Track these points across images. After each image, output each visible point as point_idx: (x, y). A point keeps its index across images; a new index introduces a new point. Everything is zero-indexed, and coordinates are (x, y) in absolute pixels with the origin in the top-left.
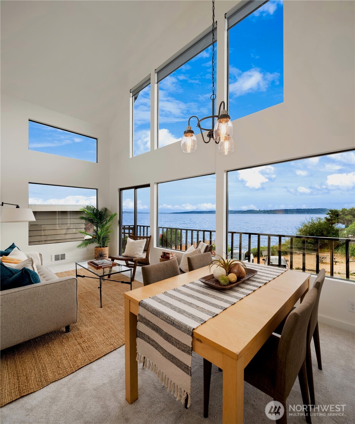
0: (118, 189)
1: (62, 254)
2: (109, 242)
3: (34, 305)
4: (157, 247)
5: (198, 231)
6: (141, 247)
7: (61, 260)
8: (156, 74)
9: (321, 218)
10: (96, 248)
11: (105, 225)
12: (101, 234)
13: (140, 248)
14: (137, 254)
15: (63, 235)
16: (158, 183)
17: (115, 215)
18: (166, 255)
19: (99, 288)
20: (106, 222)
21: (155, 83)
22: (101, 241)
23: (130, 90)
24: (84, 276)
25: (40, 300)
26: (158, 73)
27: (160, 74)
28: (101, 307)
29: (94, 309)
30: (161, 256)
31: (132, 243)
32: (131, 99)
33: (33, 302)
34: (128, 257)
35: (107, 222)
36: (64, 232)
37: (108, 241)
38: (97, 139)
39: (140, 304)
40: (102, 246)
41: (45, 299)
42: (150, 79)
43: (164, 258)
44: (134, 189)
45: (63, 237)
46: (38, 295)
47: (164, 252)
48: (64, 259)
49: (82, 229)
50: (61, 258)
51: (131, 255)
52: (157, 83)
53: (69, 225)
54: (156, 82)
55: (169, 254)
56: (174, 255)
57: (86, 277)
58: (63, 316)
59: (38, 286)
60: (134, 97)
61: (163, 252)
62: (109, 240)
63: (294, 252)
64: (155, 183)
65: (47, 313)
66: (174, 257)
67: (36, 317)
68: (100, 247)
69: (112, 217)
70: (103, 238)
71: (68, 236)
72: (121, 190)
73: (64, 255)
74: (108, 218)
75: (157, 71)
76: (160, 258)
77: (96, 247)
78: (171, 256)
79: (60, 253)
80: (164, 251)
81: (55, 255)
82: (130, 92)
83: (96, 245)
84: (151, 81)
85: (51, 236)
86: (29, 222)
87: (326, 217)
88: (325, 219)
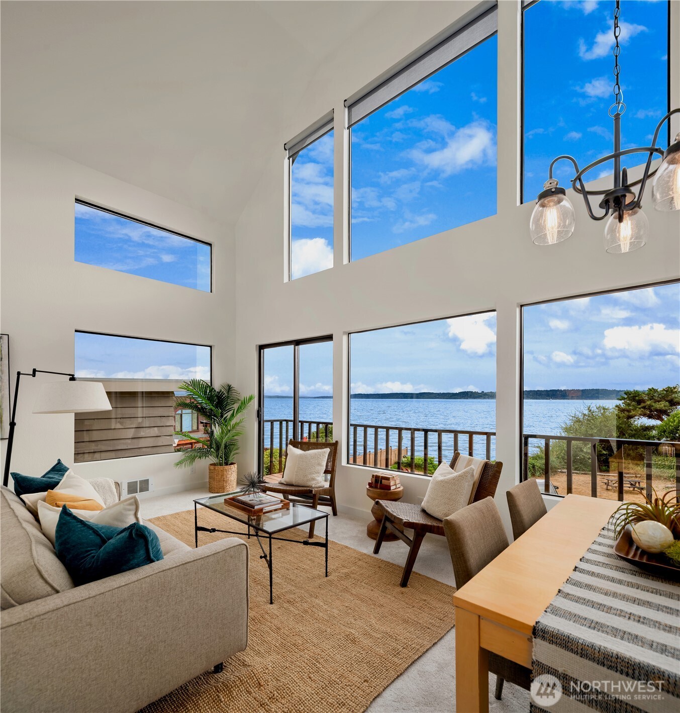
0: (256, 345)
1: (142, 481)
2: (237, 453)
3: (161, 616)
4: (348, 463)
5: (413, 431)
6: (319, 464)
7: (140, 492)
8: (346, 110)
9: (606, 408)
10: (212, 467)
11: (230, 420)
12: (222, 438)
13: (318, 468)
14: (314, 479)
15: (129, 441)
16: (350, 333)
17: (251, 398)
18: (381, 481)
19: (261, 557)
20: (232, 412)
21: (345, 129)
22: (222, 452)
23: (285, 144)
24: (214, 530)
25: (174, 603)
26: (350, 107)
27: (354, 110)
28: (271, 603)
29: (258, 607)
30: (370, 484)
31: (301, 456)
32: (286, 161)
33: (158, 608)
34: (292, 485)
35: (234, 412)
36: (130, 433)
37: (235, 452)
38: (210, 245)
39: (537, 632)
40: (225, 463)
41: (184, 599)
42: (332, 120)
43: (376, 487)
44: (293, 346)
45: (129, 444)
46: (170, 589)
47: (376, 476)
48: (148, 490)
49: (168, 428)
50: (140, 488)
51: (301, 483)
52: (348, 128)
53: (140, 420)
54: (347, 126)
55: (388, 479)
56: (398, 482)
57: (218, 531)
58: (220, 638)
59: (168, 567)
60: (291, 159)
61: (373, 476)
62: (237, 449)
63: (560, 470)
64: (344, 333)
65: (188, 632)
66: (398, 486)
67: (165, 647)
68: (221, 464)
69: (244, 404)
70: (226, 446)
71: (143, 443)
72: (262, 347)
73: (147, 482)
74: (236, 406)
75: (348, 104)
76: (368, 487)
77: (211, 465)
78: (392, 483)
79: (138, 479)
80: (375, 474)
81: (128, 483)
82: (285, 149)
83: (212, 459)
84: (335, 124)
85: (107, 442)
86: (75, 413)
87: (618, 404)
88: (617, 408)
